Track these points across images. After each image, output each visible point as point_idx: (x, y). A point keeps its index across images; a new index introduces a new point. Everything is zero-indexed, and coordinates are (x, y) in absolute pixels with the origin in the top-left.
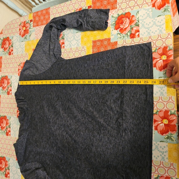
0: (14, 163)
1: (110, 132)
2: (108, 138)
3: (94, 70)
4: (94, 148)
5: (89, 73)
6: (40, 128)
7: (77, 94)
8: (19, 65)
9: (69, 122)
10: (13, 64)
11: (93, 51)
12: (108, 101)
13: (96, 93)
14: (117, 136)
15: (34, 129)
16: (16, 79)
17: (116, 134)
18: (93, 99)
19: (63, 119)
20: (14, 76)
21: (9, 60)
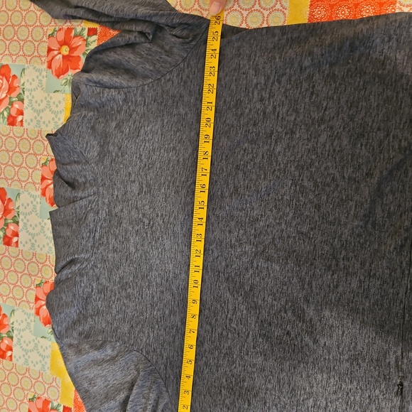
0: (29, 321)
1: (368, 264)
2: (360, 281)
3: (334, 77)
4: (313, 308)
5: (314, 86)
6: (137, 250)
7: (268, 150)
8: (51, 36)
9: (236, 234)
10: (31, 29)
11: (311, 14)
12: (372, 175)
13: (334, 150)
14: (390, 275)
15: (115, 251)
16: (40, 78)
17: (387, 271)
18: (322, 169)
19: (216, 225)
20: (31, 68)
21: (17, 14)
